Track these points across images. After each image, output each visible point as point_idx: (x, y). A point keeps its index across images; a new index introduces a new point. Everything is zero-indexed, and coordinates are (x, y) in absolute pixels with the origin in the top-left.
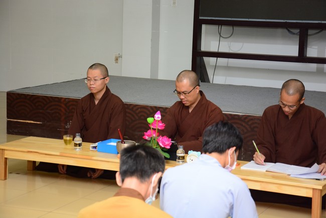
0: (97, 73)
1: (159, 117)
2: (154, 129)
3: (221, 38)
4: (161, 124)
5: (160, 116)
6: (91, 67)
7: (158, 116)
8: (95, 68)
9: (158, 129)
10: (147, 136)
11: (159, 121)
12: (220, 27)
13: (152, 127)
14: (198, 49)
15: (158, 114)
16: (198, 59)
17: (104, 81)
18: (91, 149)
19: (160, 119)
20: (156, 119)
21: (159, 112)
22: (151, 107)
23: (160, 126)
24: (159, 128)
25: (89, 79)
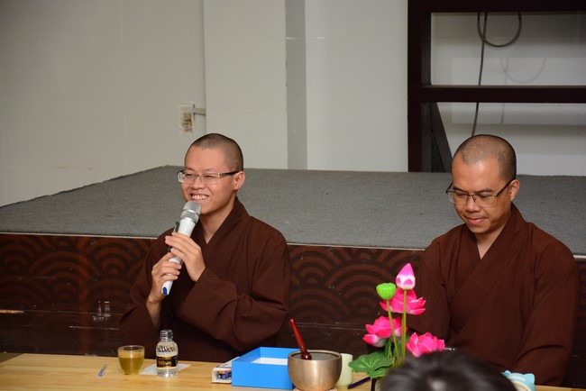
0: (212, 159)
1: (409, 282)
2: (397, 316)
3: (486, 47)
4: (415, 301)
5: (412, 278)
6: (198, 142)
7: (406, 279)
8: (210, 146)
9: (407, 314)
10: (377, 334)
11: (409, 292)
12: (482, 18)
13: (390, 309)
14: (423, 81)
15: (406, 274)
16: (425, 108)
17: (231, 182)
18: (215, 380)
19: (411, 287)
20: (402, 286)
21: (409, 265)
22: (336, 251)
23: (412, 306)
24: (412, 312)
25: (189, 172)
